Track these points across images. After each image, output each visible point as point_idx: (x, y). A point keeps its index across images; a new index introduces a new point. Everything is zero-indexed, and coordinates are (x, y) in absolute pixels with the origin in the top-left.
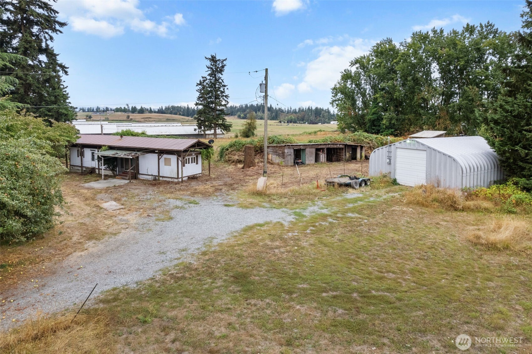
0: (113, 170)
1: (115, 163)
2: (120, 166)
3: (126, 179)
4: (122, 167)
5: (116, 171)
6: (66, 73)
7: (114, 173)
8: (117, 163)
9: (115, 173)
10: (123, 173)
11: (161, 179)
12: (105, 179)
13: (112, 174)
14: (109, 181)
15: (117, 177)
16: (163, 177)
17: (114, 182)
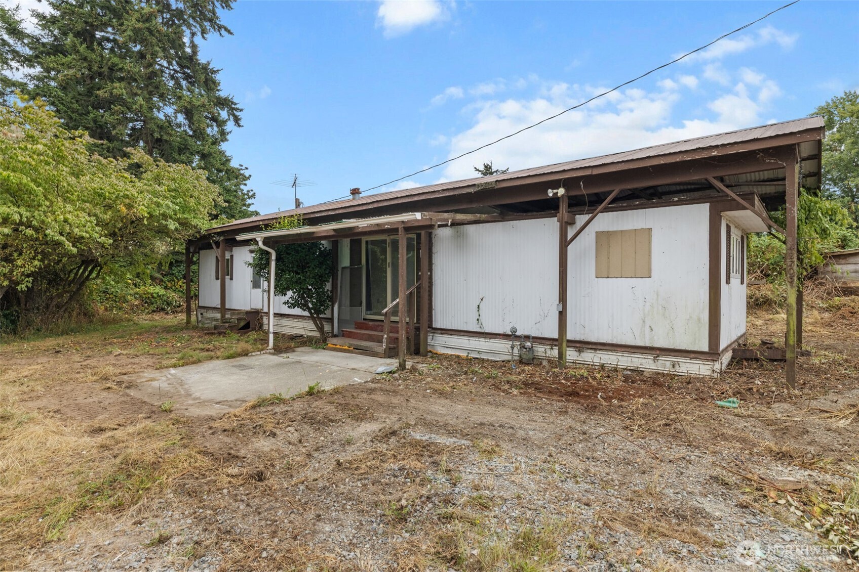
0: (316, 314)
1: (328, 286)
2: (346, 301)
3: (374, 354)
4: (355, 302)
5: (330, 320)
6: (237, 120)
7: (321, 329)
8: (334, 286)
9: (327, 328)
10: (359, 326)
11: (571, 355)
12: (278, 350)
13: (316, 334)
14: (293, 357)
15: (332, 342)
16: (581, 345)
17: (315, 365)
